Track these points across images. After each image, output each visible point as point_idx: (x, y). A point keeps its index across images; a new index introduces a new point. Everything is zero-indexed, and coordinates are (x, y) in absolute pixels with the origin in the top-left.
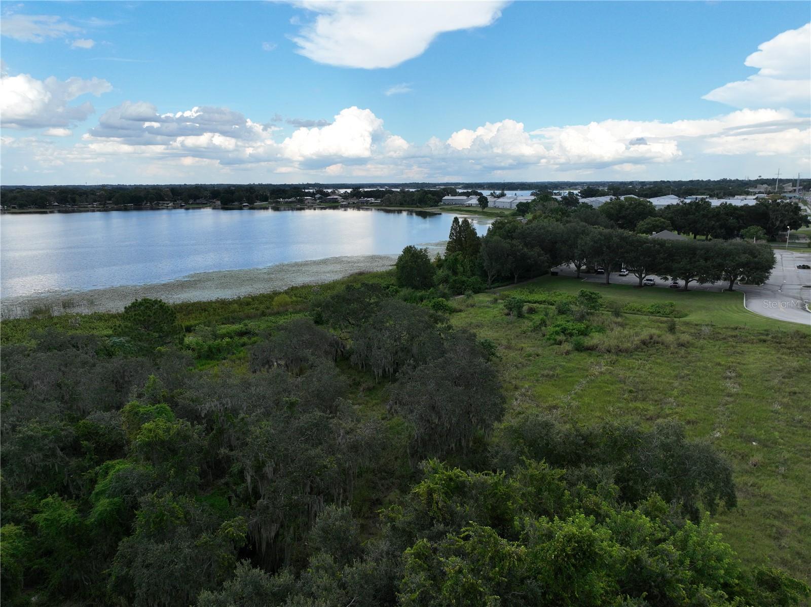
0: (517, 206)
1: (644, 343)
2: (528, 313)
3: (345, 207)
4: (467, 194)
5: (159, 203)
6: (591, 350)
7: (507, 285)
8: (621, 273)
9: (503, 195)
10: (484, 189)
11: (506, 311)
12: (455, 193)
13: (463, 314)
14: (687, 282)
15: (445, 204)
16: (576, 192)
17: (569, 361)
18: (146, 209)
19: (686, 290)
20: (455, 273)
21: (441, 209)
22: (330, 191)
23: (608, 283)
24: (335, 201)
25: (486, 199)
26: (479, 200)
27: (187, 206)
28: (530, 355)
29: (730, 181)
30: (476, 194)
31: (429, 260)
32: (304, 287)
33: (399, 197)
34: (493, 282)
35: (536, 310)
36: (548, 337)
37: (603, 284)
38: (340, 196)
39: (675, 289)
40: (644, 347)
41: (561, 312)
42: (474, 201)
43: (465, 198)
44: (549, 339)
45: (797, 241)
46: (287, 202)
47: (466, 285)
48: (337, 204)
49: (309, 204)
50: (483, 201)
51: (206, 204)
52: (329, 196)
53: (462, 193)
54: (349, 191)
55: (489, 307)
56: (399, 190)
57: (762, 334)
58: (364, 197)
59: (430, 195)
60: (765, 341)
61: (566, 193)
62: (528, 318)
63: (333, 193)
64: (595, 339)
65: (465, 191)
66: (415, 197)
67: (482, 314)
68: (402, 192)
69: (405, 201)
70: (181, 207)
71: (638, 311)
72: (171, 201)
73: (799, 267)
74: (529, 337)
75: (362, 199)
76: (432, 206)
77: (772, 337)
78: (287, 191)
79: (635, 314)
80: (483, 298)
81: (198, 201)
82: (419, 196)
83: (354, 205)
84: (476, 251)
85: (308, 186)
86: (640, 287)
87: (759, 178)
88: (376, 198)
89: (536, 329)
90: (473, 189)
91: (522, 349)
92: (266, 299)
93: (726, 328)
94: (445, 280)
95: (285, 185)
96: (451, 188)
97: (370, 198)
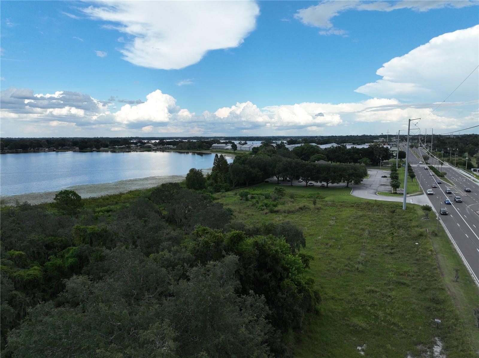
0: (252, 149)
1: (301, 208)
2: (251, 199)
3: (155, 150)
4: (226, 143)
5: (40, 149)
6: (277, 212)
7: (243, 188)
8: (299, 181)
9: (246, 143)
10: (236, 140)
11: (241, 198)
12: (219, 143)
13: (219, 200)
14: (327, 184)
15: (213, 149)
16: (285, 142)
17: (267, 217)
18: (31, 152)
19: (327, 188)
20: (216, 182)
21: (210, 151)
22: (146, 141)
23: (292, 185)
24: (149, 147)
25: (236, 145)
26: (232, 146)
27: (58, 150)
28: (249, 215)
29: (367, 136)
30: (231, 143)
31: (203, 175)
32: (137, 191)
33: (187, 145)
34: (236, 186)
35: (255, 197)
36: (259, 208)
37: (289, 186)
38: (152, 144)
39: (323, 187)
40: (300, 210)
41: (267, 198)
42: (229, 147)
43: (224, 145)
44: (259, 209)
45: (387, 165)
46: (120, 148)
47: (221, 187)
48: (150, 149)
49: (134, 149)
50: (234, 147)
51: (70, 149)
52: (146, 144)
53: (223, 142)
54: (157, 141)
55: (233, 197)
56: (187, 141)
57: (353, 204)
58: (167, 145)
59: (205, 144)
60: (353, 206)
61: (279, 142)
62: (251, 201)
63: (148, 142)
64: (280, 207)
65: (225, 141)
66: (196, 145)
67: (229, 200)
68: (189, 142)
69: (191, 147)
70: (54, 151)
71: (303, 197)
72: (47, 148)
73: (382, 177)
74: (250, 208)
75: (165, 146)
76: (205, 150)
77: (357, 205)
78: (120, 141)
79: (301, 198)
80: (230, 193)
81: (64, 147)
82: (198, 144)
83: (160, 149)
84: (227, 171)
85: (132, 138)
86: (306, 186)
87: (381, 134)
88: (174, 145)
89: (253, 205)
90: (229, 140)
91: (246, 213)
92: (117, 197)
93: (339, 202)
94: (211, 185)
95: (117, 138)
96: (217, 140)
97: (170, 145)
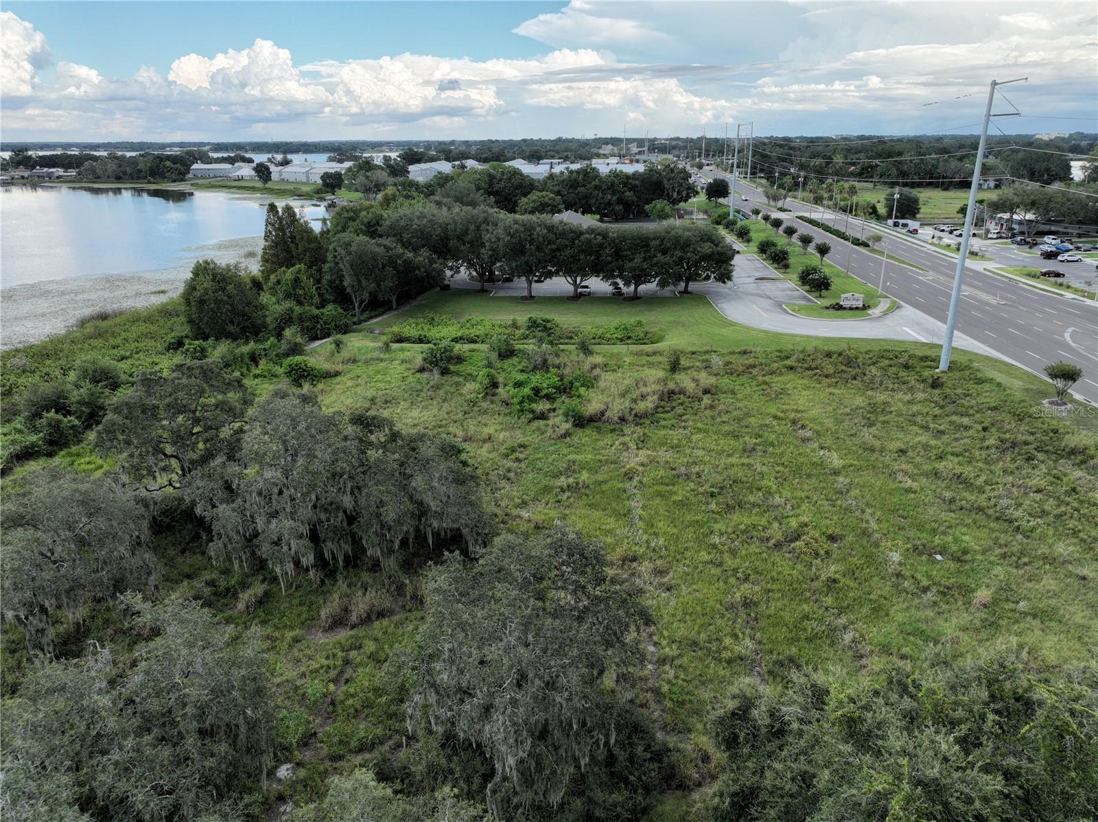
0: (321, 178)
4: (231, 161)
7: (383, 313)
9: (286, 163)
12: (206, 159)
13: (345, 381)
14: (636, 286)
15: (197, 177)
17: (579, 449)
19: (635, 298)
21: (192, 185)
25: (264, 168)
26: (254, 169)
28: (512, 450)
30: (245, 160)
33: (110, 166)
34: (362, 312)
35: (462, 356)
36: (517, 406)
39: (617, 298)
42: (246, 171)
43: (227, 166)
44: (521, 411)
50: (262, 171)
53: (218, 158)
55: (382, 360)
58: (41, 166)
59: (168, 163)
64: (590, 400)
66: (139, 166)
67: (379, 376)
69: (125, 173)
74: (488, 413)
75: (38, 170)
76: (174, 181)
82: (149, 165)
83: (22, 181)
88: (66, 167)
91: (491, 439)
96: (200, 152)
97: (54, 167)
